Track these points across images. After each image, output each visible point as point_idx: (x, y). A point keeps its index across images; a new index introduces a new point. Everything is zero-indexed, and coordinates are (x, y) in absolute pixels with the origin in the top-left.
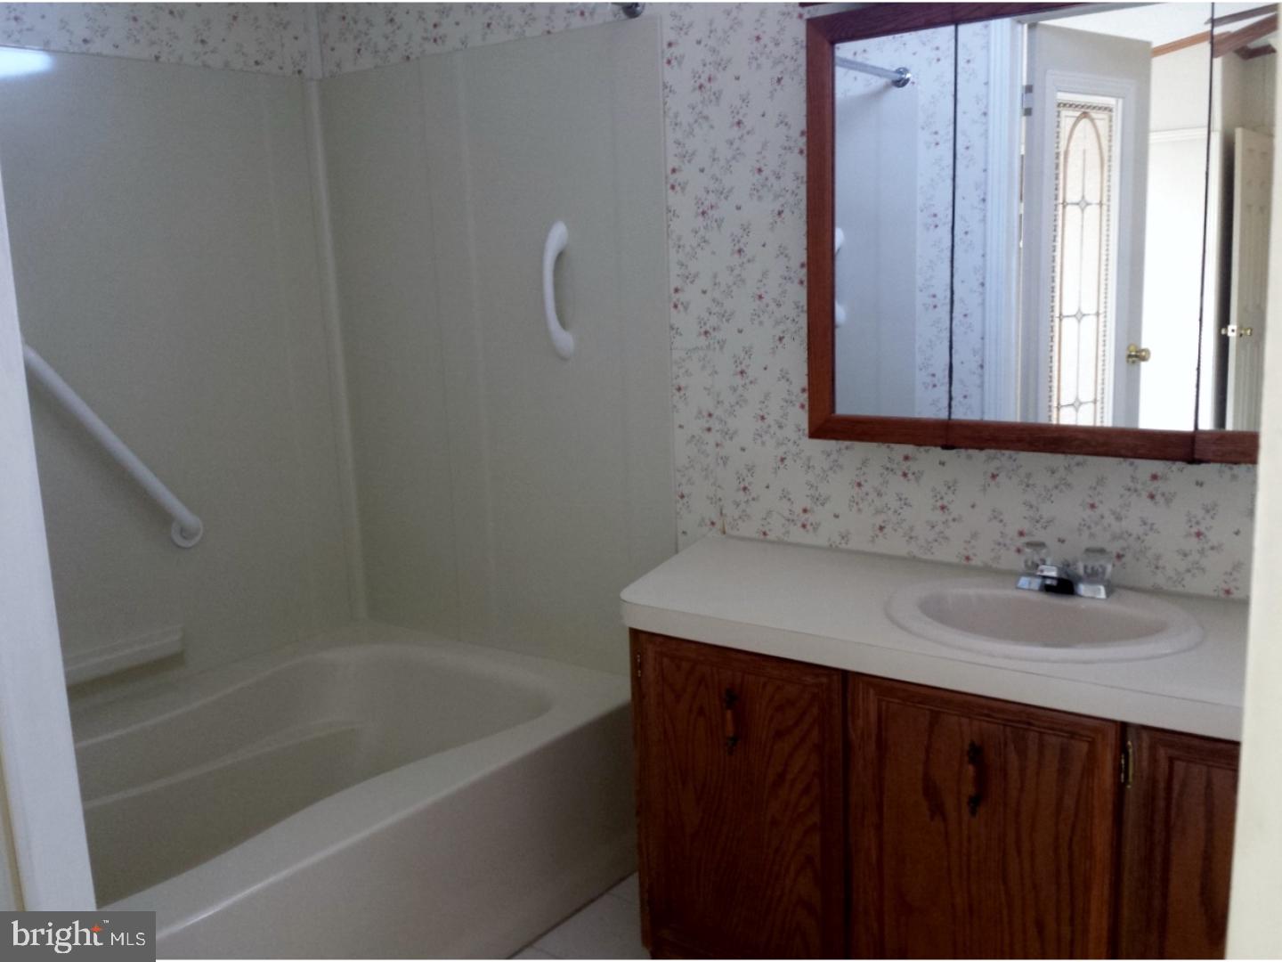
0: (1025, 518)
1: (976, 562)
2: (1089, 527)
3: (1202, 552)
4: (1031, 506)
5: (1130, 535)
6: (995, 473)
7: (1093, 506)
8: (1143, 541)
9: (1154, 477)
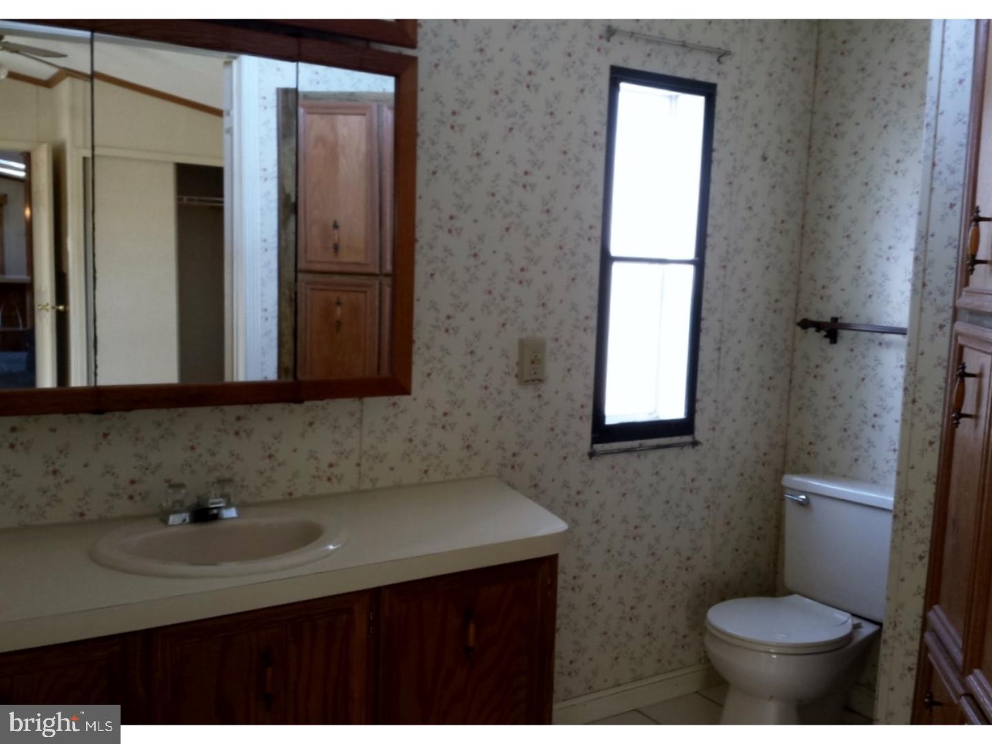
0: (135, 468)
1: (90, 515)
2: (190, 466)
3: (272, 469)
4: (141, 457)
5: (222, 466)
6: (107, 432)
7: (193, 448)
8: (232, 469)
9: (239, 419)
